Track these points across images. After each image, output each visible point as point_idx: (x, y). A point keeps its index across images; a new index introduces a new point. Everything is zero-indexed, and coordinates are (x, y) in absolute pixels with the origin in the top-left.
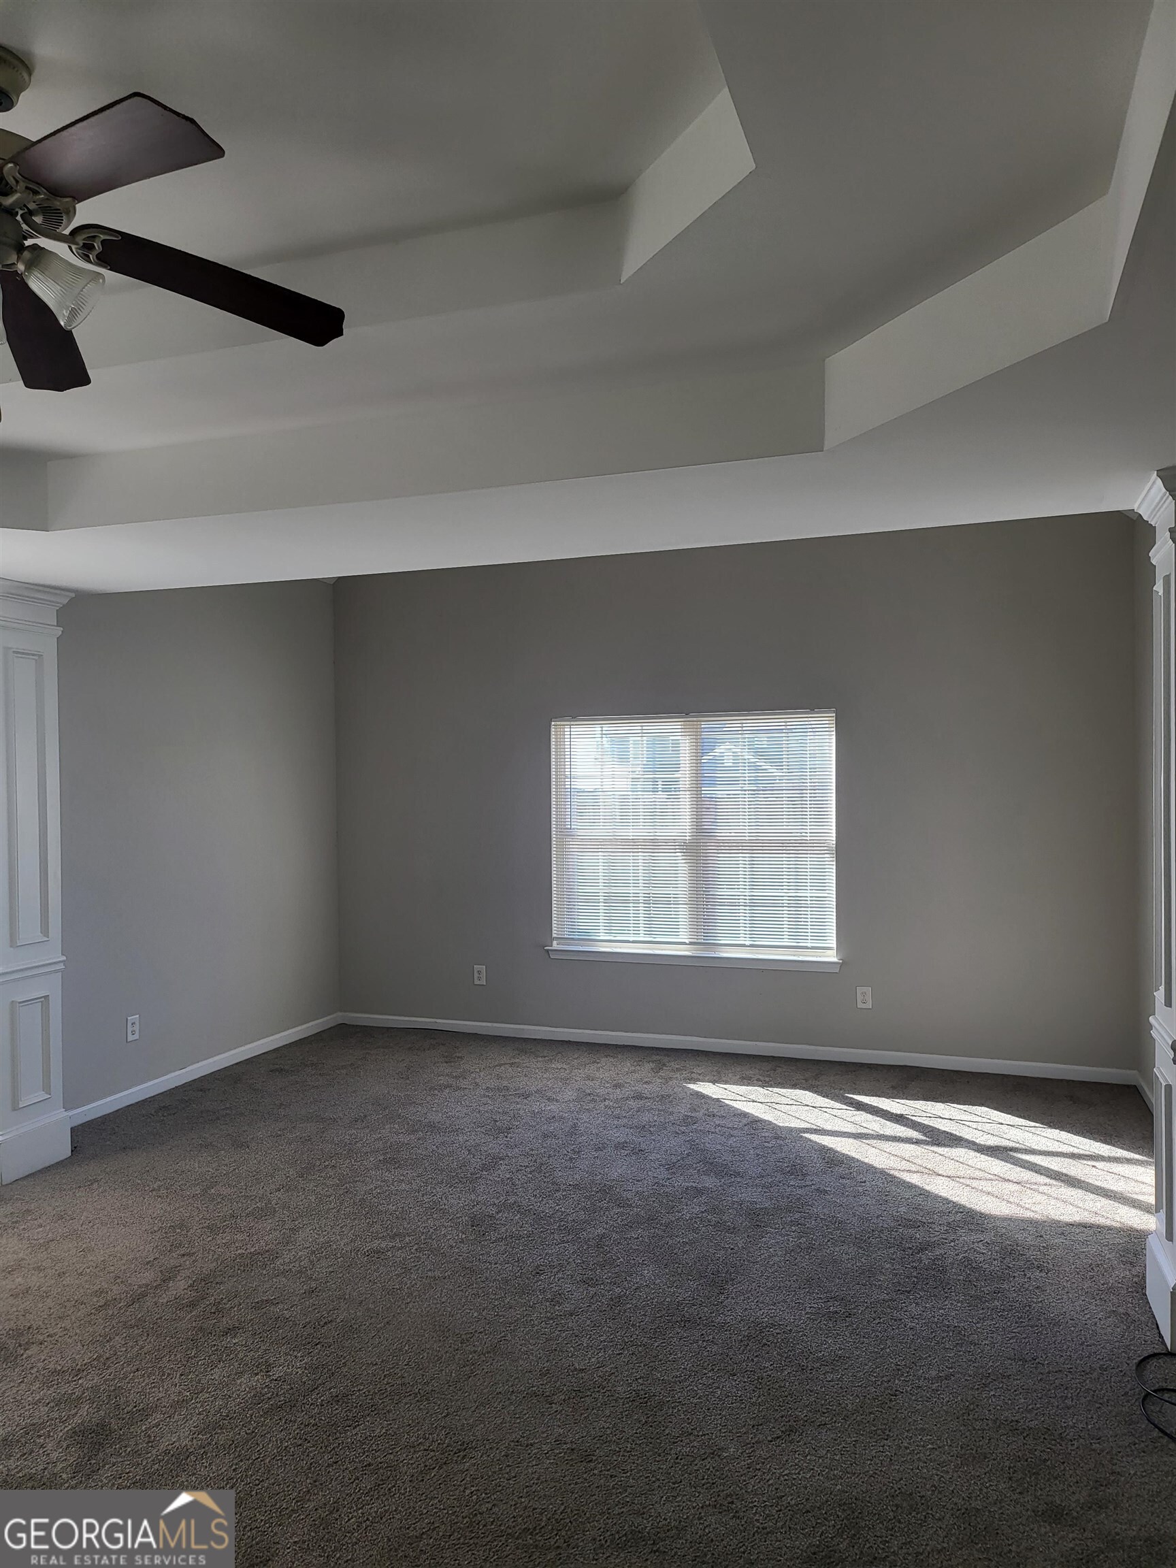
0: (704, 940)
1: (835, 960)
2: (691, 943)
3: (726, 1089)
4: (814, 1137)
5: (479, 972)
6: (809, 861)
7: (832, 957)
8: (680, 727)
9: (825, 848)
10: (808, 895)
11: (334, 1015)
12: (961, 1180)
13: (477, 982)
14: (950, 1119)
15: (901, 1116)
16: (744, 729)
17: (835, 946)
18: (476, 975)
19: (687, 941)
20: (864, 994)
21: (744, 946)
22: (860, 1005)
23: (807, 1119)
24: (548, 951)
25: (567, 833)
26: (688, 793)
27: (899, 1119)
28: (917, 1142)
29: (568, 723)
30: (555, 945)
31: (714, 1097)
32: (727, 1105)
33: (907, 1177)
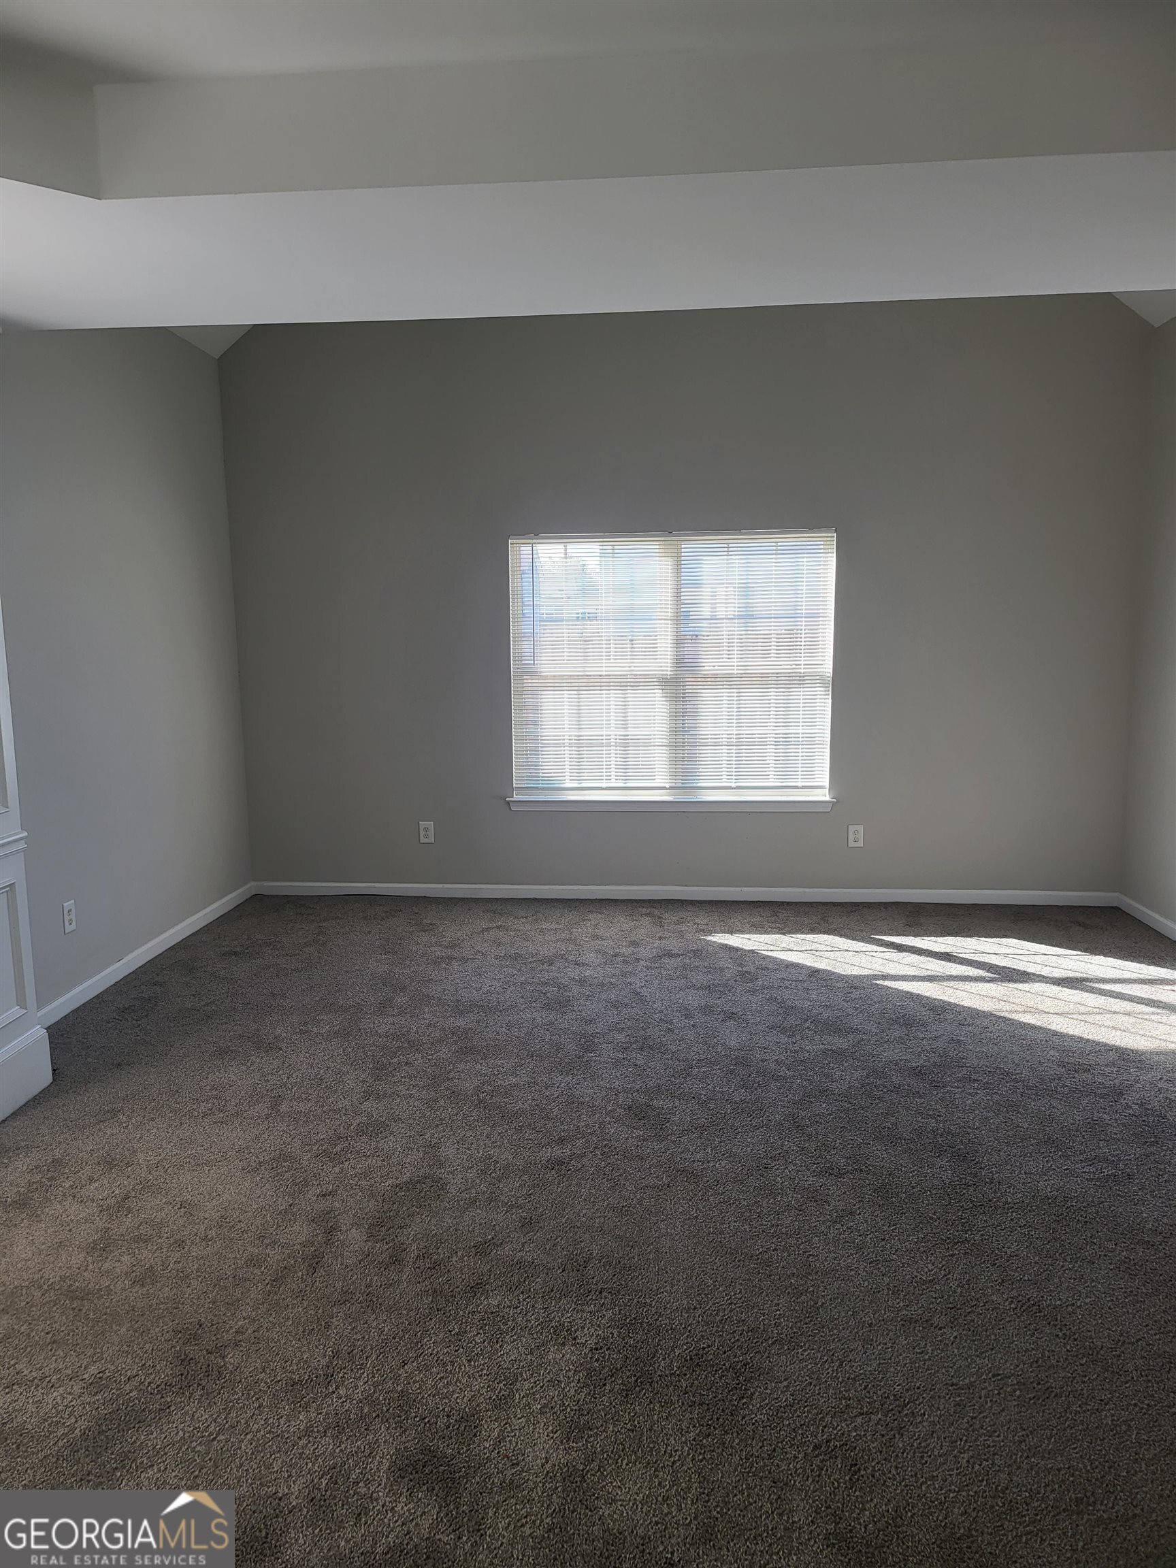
0: (682, 783)
1: (827, 798)
2: (671, 788)
3: (749, 939)
4: (887, 983)
5: (426, 829)
6: (800, 695)
7: (824, 795)
8: (657, 547)
9: (818, 681)
10: (800, 731)
11: (248, 886)
12: (1074, 1016)
13: (423, 840)
14: (995, 954)
15: (947, 954)
16: (731, 549)
17: (827, 784)
18: (422, 833)
19: (667, 786)
20: (856, 832)
21: (730, 788)
22: (851, 844)
23: (865, 965)
24: (508, 803)
25: (531, 670)
26: (669, 622)
27: (947, 957)
28: (991, 981)
29: (530, 541)
30: (516, 797)
31: (747, 948)
32: (768, 956)
33: (1017, 1017)
